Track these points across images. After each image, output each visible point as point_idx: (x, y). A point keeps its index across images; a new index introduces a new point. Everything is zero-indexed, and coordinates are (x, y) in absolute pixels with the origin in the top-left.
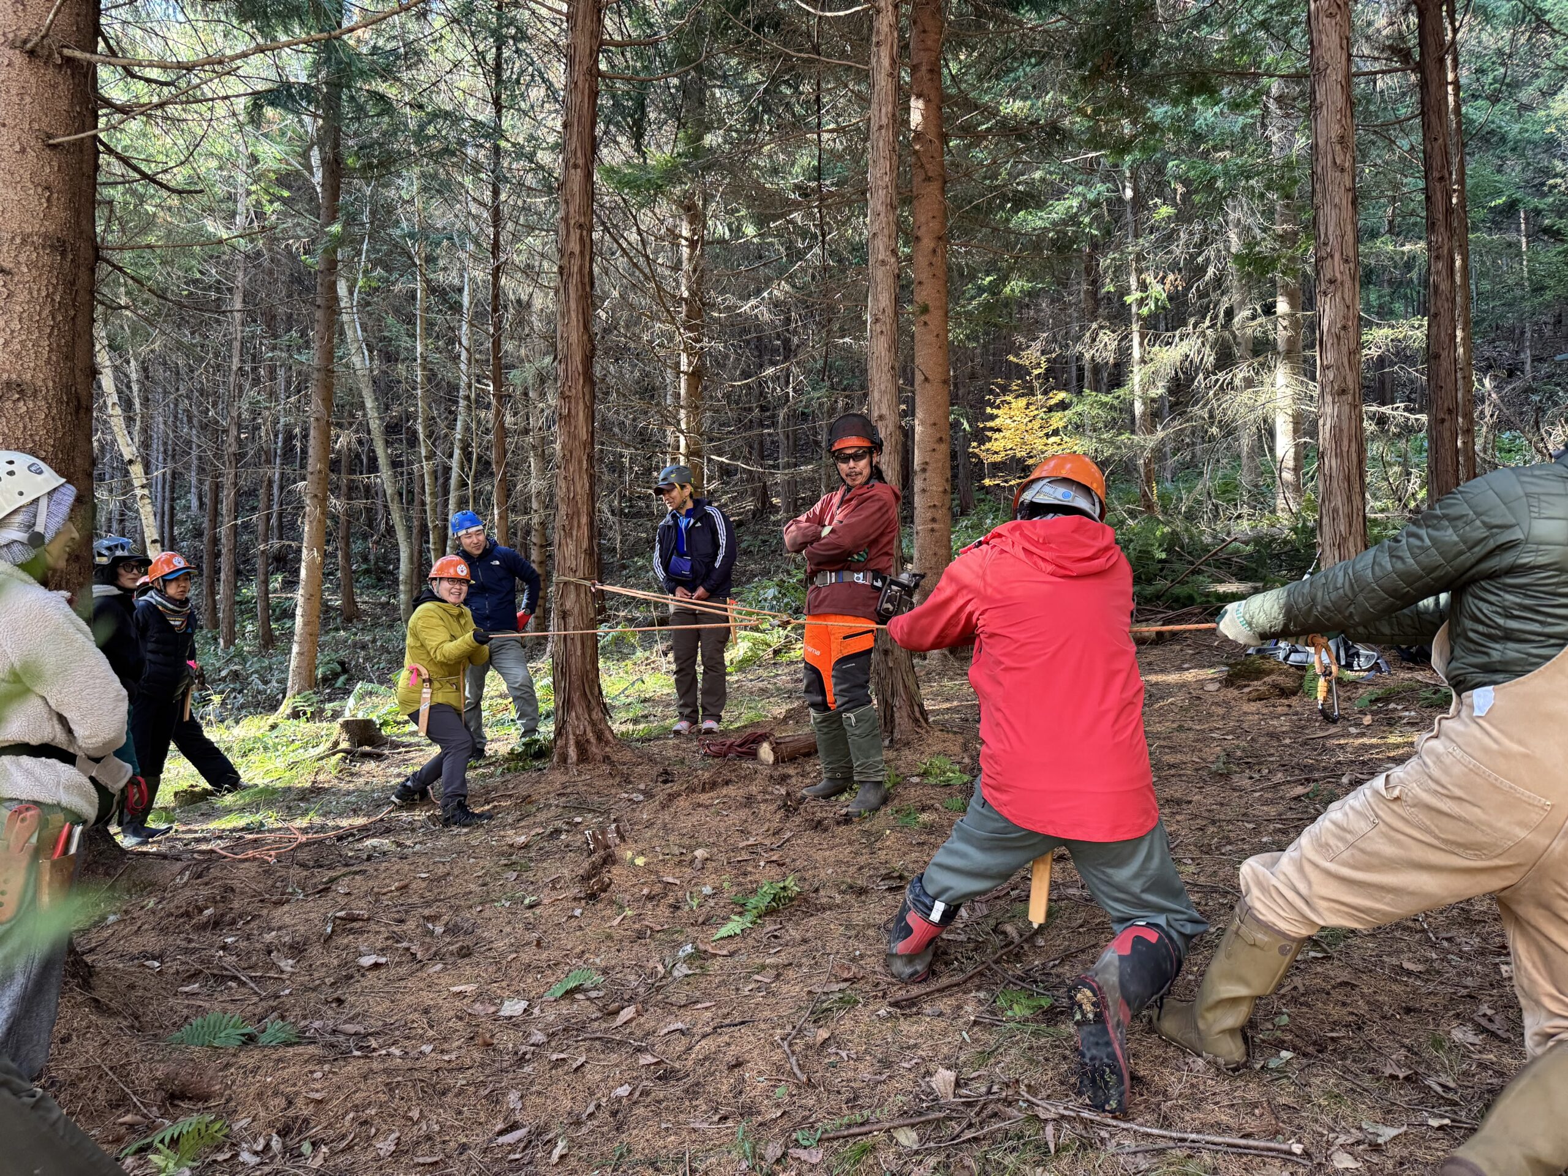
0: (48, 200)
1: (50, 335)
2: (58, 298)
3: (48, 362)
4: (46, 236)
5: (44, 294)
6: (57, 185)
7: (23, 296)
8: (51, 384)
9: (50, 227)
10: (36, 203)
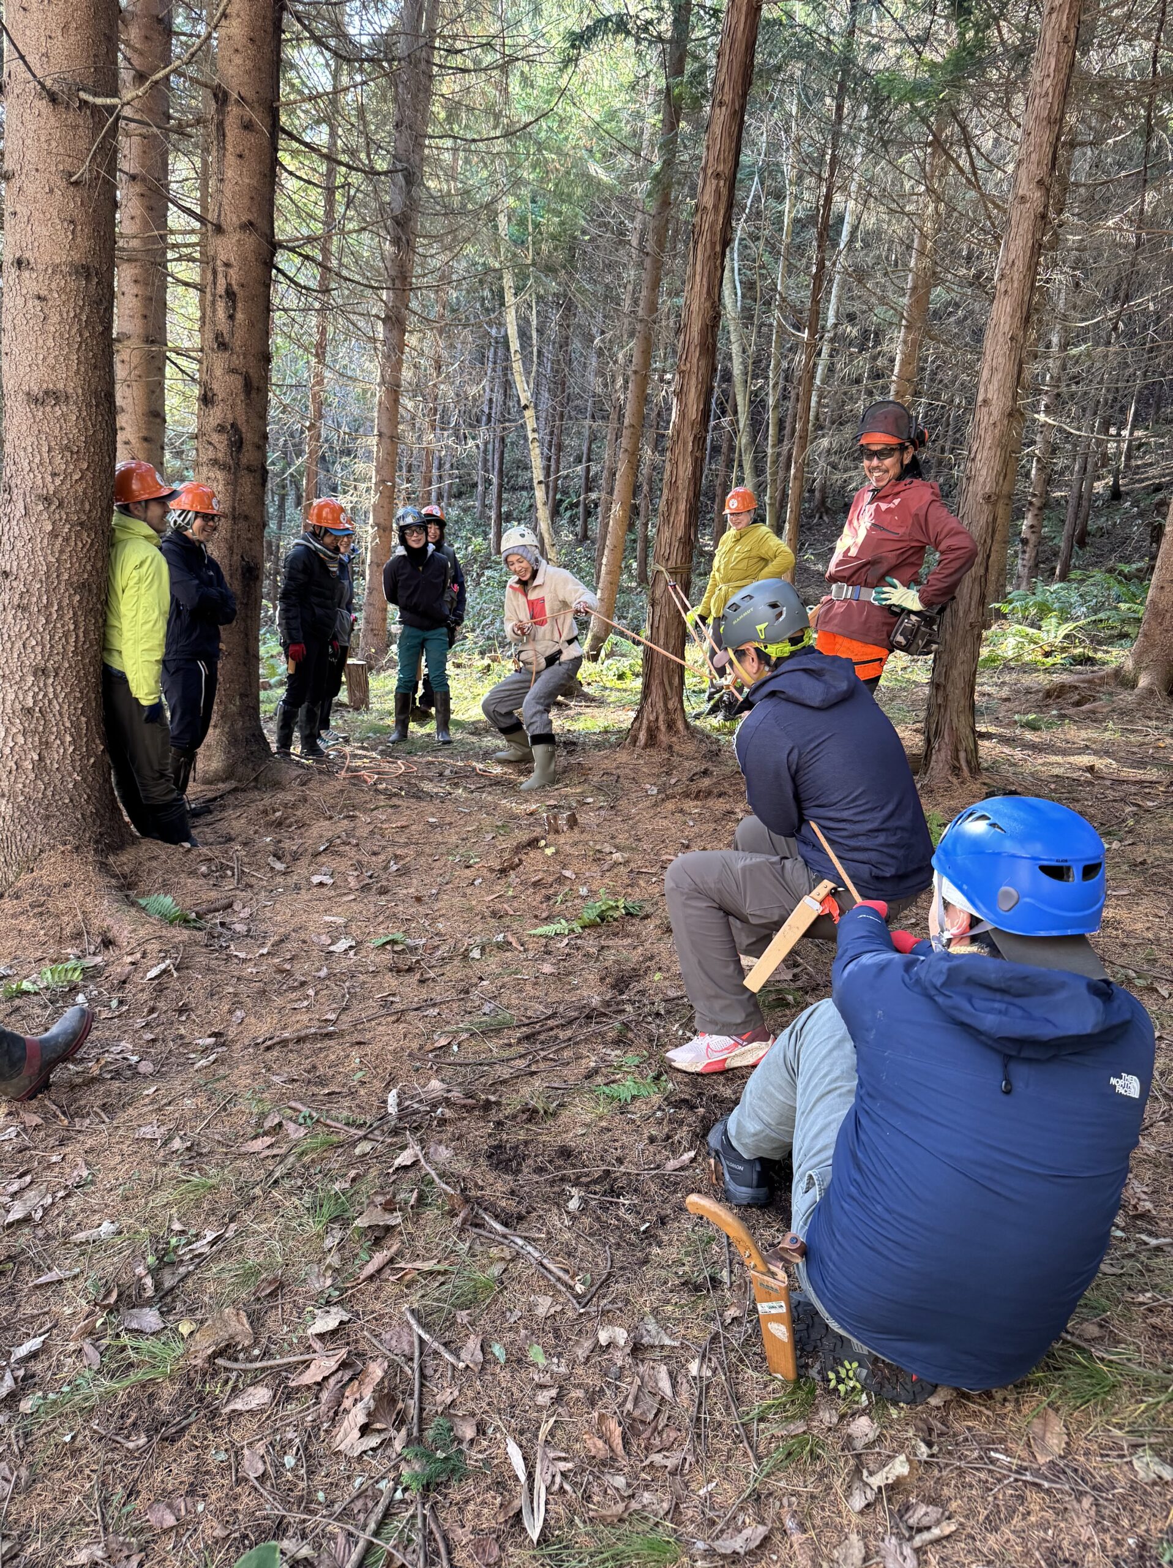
0: (73, 232)
1: (78, 349)
2: (84, 318)
3: (77, 372)
4: (71, 264)
5: (72, 314)
6: (80, 216)
7: (55, 318)
8: (80, 391)
9: (76, 256)
10: (64, 237)
